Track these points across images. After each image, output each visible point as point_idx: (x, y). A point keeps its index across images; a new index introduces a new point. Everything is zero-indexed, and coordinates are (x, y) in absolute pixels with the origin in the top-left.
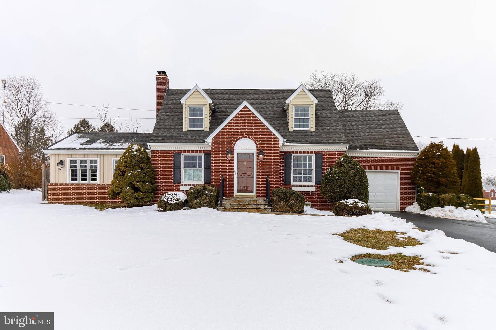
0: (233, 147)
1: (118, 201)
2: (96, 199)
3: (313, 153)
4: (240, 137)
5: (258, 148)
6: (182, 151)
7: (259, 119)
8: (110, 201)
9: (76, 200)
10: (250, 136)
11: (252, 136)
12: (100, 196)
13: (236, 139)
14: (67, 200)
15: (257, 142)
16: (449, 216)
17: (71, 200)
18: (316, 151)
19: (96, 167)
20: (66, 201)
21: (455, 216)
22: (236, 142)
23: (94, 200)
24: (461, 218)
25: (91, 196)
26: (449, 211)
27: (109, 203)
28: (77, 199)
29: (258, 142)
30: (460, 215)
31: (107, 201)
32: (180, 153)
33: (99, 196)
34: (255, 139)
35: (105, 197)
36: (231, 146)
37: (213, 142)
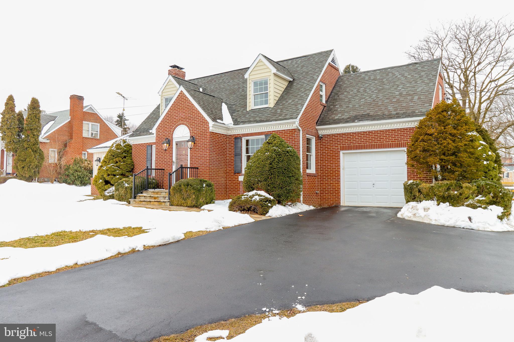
0: (171, 136)
3: (263, 135)
4: (177, 124)
5: (191, 134)
7: (192, 103)
10: (185, 122)
11: (186, 122)
13: (174, 127)
16: (420, 216)
18: (266, 132)
21: (429, 217)
22: (174, 131)
29: (191, 128)
32: (151, 146)
34: (189, 125)
36: (170, 135)
37: (156, 132)
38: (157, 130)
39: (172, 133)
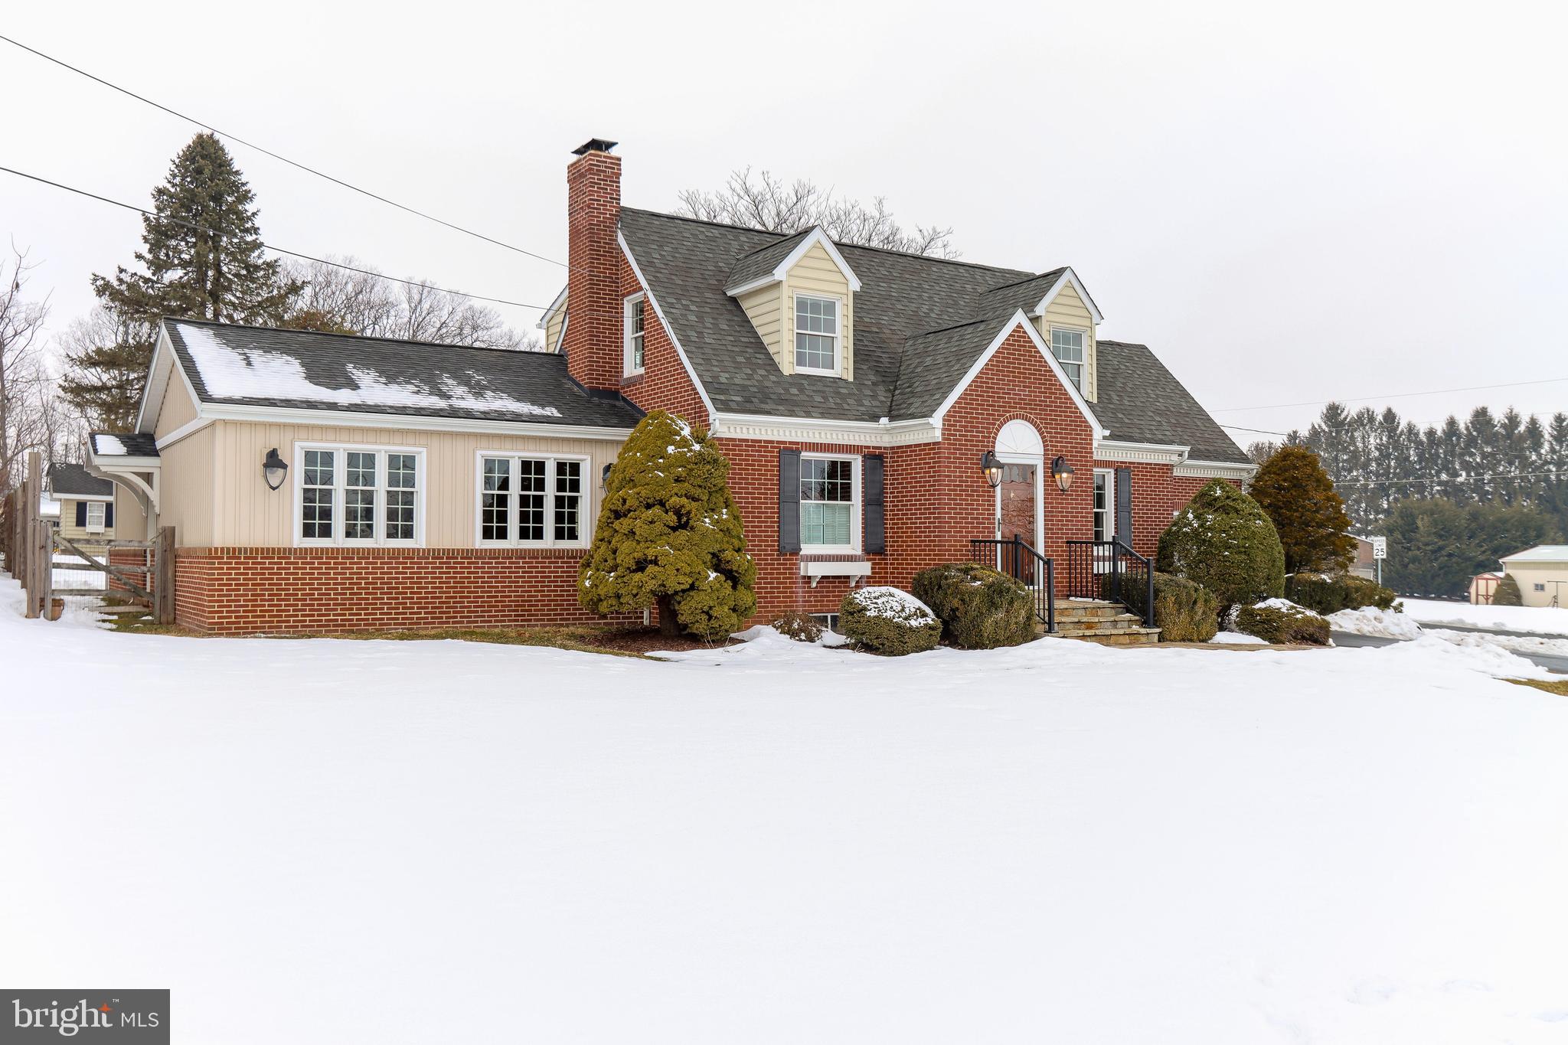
1: (502, 616)
2: (415, 610)
3: (1109, 467)
4: (1008, 415)
5: (1048, 450)
6: (802, 443)
7: (1050, 367)
8: (471, 617)
9: (334, 615)
10: (1031, 414)
11: (1034, 414)
12: (432, 598)
13: (998, 420)
14: (297, 616)
15: (1045, 434)
17: (313, 615)
18: (1117, 462)
19: (410, 481)
20: (289, 621)
22: (998, 431)
23: (411, 613)
24: (1401, 634)
25: (398, 598)
26: (1375, 619)
27: (468, 622)
28: (339, 612)
29: (1047, 433)
30: (1397, 627)
31: (461, 617)
32: (798, 452)
33: (427, 598)
34: (1042, 423)
35: (454, 603)
36: (987, 441)
37: (944, 425)
38: (947, 419)
39: (993, 438)
